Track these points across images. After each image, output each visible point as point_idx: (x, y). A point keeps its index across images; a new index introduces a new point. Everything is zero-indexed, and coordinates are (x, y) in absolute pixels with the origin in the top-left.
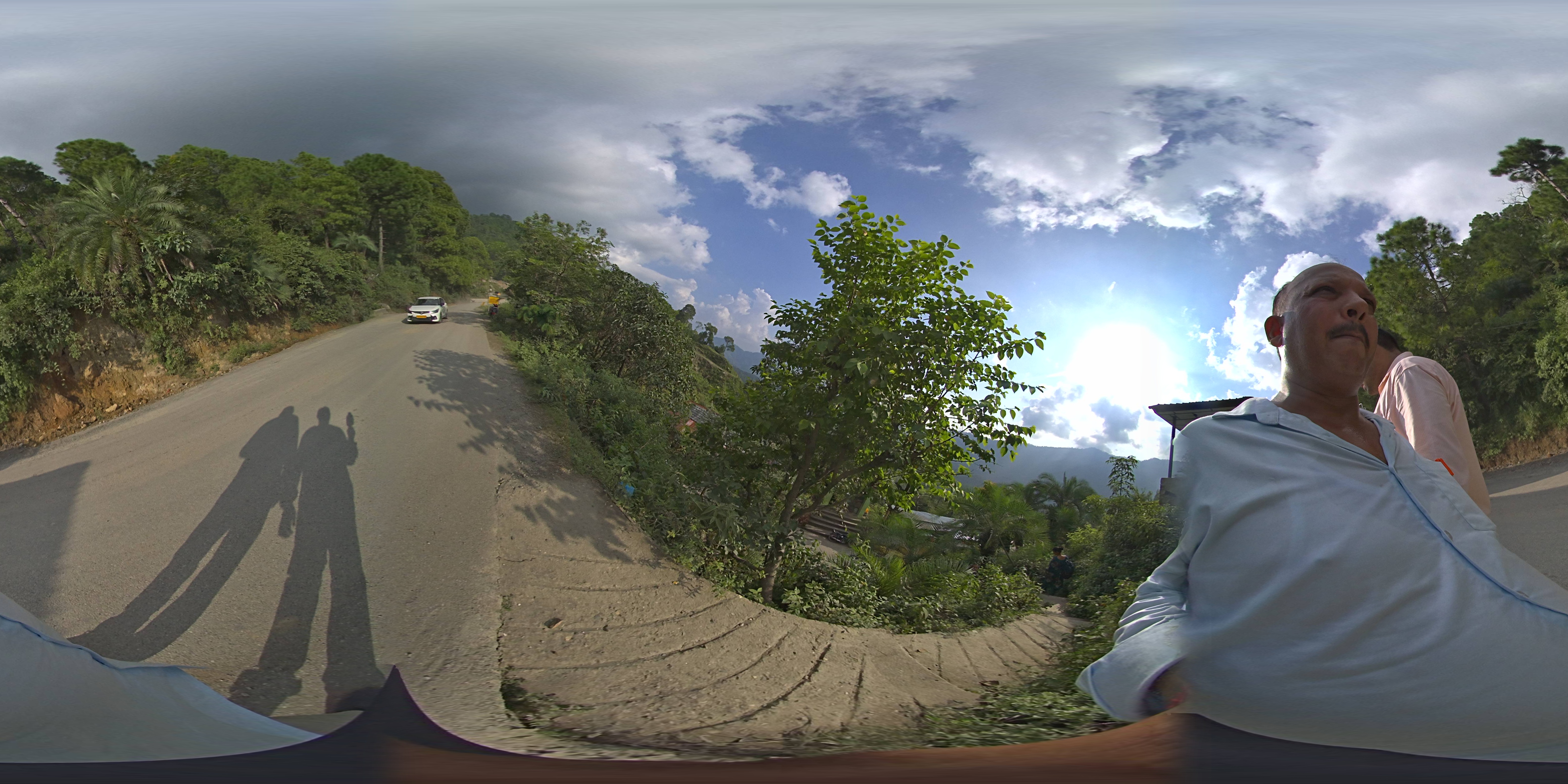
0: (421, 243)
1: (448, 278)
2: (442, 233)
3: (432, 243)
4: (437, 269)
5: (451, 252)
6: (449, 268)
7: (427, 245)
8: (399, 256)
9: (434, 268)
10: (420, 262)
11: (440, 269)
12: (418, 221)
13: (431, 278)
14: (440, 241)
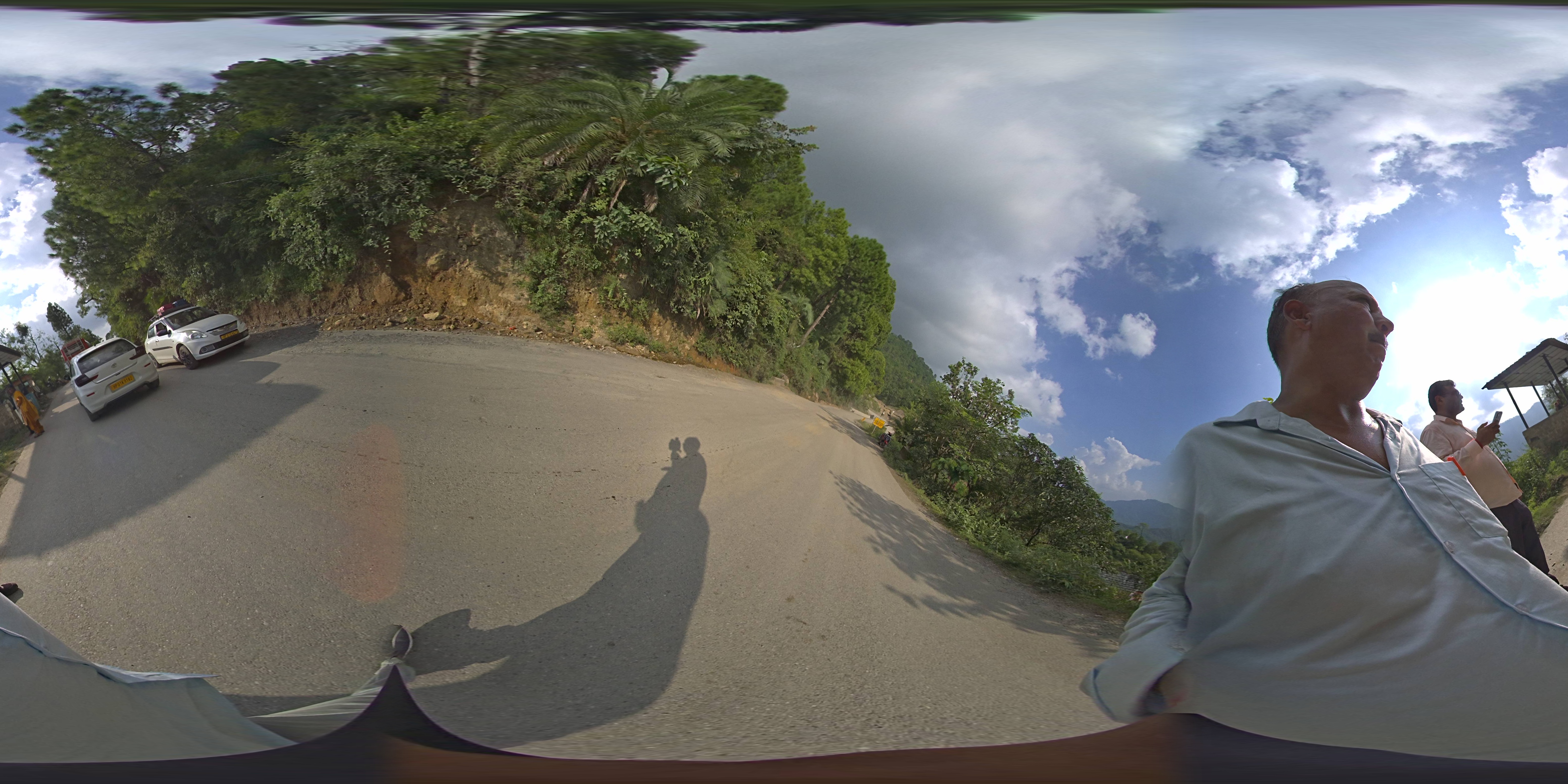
0: (844, 337)
1: (847, 382)
2: (866, 338)
3: (852, 342)
4: (843, 368)
5: (861, 359)
6: (853, 372)
7: (847, 342)
8: (822, 338)
9: (840, 366)
10: (833, 354)
11: (846, 369)
12: (854, 317)
13: (833, 373)
14: (859, 344)
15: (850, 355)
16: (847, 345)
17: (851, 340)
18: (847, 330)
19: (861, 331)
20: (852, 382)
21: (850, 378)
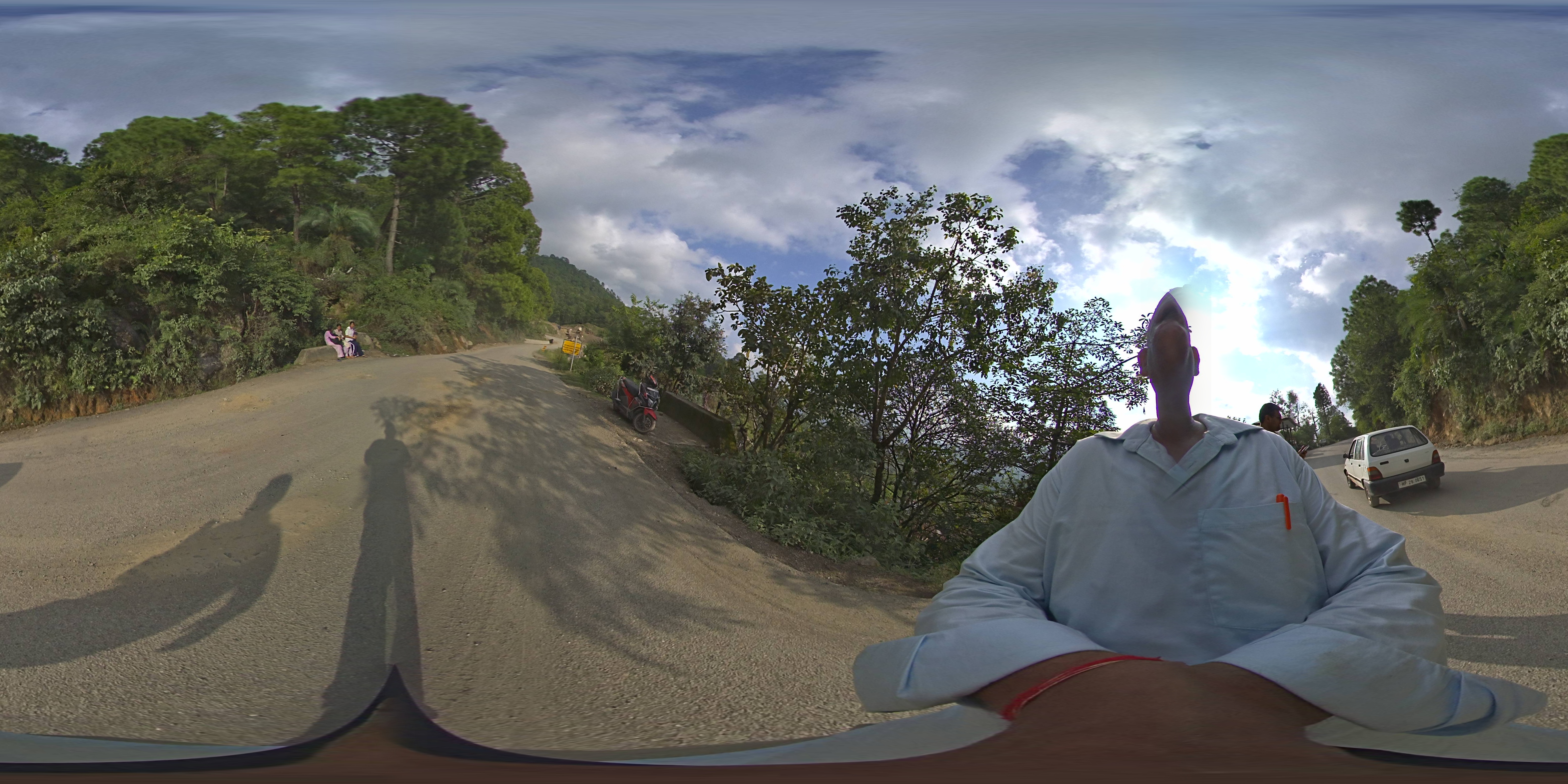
4: (489, 289)
6: (506, 289)
9: (485, 287)
10: (466, 277)
11: (494, 289)
12: (474, 219)
13: (480, 303)
14: (499, 249)
15: (492, 269)
16: (482, 256)
17: (485, 249)
18: (472, 239)
19: (494, 232)
20: (510, 304)
21: (505, 298)
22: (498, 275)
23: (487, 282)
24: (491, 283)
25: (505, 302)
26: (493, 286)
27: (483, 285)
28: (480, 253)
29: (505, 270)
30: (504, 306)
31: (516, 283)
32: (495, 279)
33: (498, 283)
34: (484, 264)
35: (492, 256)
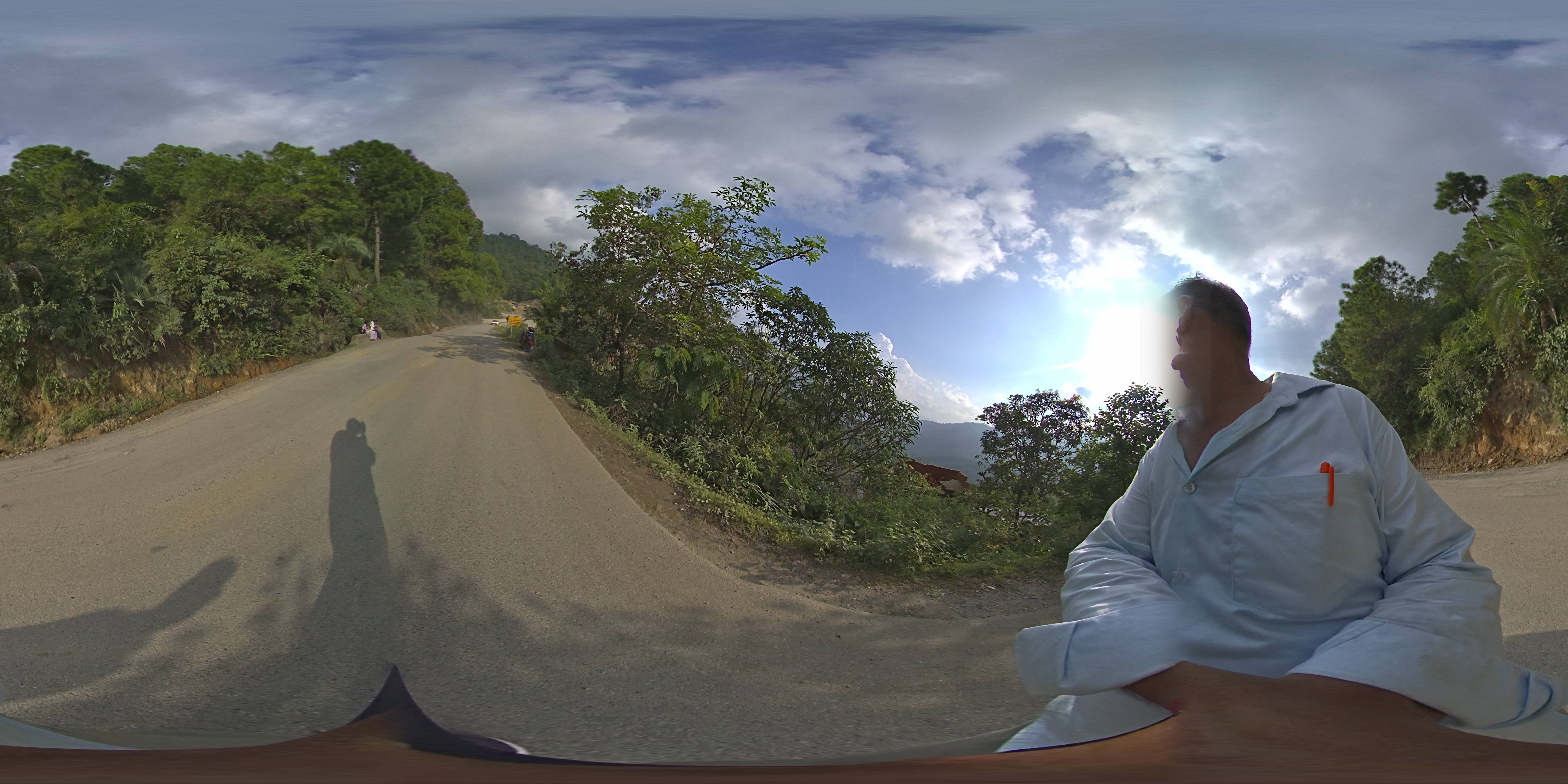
0: (429, 252)
2: (454, 242)
4: (447, 283)
5: (463, 264)
6: (461, 283)
9: (443, 282)
10: (428, 275)
11: (451, 283)
12: (426, 227)
13: (440, 294)
14: (450, 250)
15: (447, 267)
16: (438, 257)
17: (439, 251)
18: (427, 244)
19: (444, 237)
20: (465, 293)
21: (461, 289)
22: (452, 271)
23: (445, 278)
24: (447, 278)
25: (461, 292)
26: (450, 281)
27: (442, 280)
28: (436, 255)
29: (457, 266)
30: (460, 295)
31: (468, 275)
32: (450, 274)
33: (453, 278)
34: (440, 263)
35: (446, 257)
